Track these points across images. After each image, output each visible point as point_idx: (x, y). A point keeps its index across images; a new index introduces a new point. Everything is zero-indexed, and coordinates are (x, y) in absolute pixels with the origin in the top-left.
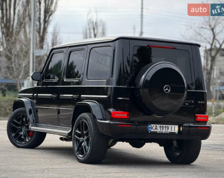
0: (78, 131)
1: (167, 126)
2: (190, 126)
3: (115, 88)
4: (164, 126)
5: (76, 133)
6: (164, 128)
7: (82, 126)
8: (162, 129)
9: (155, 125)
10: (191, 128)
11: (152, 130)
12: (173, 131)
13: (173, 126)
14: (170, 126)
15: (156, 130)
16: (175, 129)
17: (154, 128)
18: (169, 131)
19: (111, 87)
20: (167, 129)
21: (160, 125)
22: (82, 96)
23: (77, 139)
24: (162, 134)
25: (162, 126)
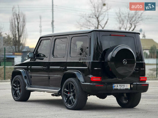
0: (66, 90)
1: (123, 84)
2: (137, 84)
3: (92, 62)
4: (122, 85)
5: (64, 91)
6: (122, 86)
7: (70, 87)
8: (121, 87)
9: (117, 85)
10: (138, 85)
11: (115, 88)
12: (127, 88)
13: (127, 85)
14: (125, 85)
15: (117, 88)
16: (128, 86)
17: (116, 86)
18: (125, 88)
19: (89, 62)
20: (124, 87)
21: (119, 84)
22: (67, 67)
23: (65, 95)
24: (121, 90)
25: (120, 85)
